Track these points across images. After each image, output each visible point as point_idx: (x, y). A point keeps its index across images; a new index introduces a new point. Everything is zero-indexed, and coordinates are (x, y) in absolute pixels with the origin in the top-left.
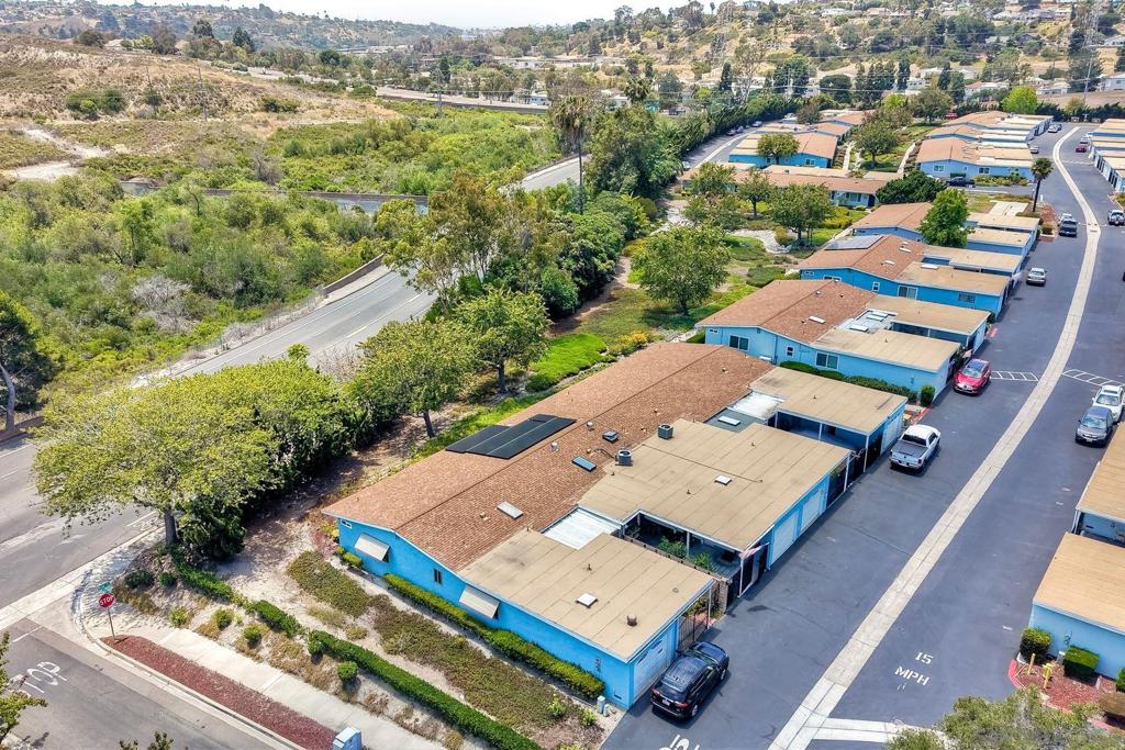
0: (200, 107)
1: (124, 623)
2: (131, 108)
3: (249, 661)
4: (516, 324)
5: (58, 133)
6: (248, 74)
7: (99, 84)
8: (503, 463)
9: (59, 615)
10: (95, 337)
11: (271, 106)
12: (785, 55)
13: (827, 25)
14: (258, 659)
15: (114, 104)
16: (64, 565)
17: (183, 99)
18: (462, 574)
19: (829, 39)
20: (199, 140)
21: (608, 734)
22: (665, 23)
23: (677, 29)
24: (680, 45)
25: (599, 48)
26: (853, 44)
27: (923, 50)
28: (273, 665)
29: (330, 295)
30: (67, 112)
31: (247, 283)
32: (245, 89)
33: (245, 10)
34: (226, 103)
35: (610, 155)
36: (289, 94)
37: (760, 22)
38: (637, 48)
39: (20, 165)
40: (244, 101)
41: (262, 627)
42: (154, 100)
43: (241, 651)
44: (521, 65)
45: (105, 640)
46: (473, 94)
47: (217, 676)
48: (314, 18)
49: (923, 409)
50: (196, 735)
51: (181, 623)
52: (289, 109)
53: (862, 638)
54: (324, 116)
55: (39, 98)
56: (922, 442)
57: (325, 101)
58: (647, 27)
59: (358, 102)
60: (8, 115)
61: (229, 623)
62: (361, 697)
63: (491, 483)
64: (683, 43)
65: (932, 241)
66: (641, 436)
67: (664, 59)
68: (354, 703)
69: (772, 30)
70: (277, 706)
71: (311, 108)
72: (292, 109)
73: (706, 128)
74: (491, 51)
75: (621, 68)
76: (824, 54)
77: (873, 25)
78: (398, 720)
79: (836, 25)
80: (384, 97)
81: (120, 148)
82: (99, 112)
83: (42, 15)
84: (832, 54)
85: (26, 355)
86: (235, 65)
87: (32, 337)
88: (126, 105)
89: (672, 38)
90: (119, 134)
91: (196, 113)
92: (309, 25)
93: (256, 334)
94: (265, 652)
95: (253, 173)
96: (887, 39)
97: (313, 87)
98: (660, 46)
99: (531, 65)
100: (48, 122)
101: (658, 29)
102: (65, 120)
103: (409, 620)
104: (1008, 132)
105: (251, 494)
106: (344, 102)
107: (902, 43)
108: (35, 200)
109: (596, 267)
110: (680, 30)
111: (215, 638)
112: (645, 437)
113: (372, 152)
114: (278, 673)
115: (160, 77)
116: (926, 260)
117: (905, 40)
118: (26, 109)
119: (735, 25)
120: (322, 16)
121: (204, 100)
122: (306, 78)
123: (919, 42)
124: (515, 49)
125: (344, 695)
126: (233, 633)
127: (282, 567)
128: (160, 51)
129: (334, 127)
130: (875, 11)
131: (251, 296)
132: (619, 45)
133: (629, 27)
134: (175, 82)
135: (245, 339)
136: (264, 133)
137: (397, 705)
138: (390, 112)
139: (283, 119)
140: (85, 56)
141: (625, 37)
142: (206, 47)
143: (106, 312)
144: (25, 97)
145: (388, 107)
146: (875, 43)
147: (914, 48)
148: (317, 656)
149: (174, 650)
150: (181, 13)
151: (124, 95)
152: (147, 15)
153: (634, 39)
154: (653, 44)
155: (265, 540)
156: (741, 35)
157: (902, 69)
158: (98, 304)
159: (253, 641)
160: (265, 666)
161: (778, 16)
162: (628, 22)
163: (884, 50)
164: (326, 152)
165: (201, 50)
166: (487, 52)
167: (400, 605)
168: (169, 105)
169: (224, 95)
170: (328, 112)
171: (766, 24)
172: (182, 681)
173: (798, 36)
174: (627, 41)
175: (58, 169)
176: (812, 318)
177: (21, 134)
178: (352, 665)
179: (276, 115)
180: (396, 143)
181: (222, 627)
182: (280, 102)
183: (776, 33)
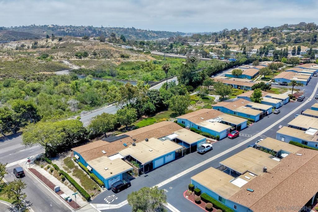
0: (105, 56)
1: (33, 166)
2: (90, 56)
3: (50, 175)
4: (127, 115)
5: (71, 62)
6: (121, 47)
7: (83, 50)
8: (109, 143)
9: (24, 164)
10: (57, 112)
11: (123, 56)
12: (269, 43)
13: (283, 35)
14: (52, 174)
15: (86, 55)
16: (28, 156)
17: (102, 54)
18: (88, 162)
19: (282, 39)
20: (101, 65)
21: (101, 193)
22: (237, 33)
23: (240, 35)
24: (240, 40)
25: (218, 40)
26: (289, 41)
27: (310, 42)
28: (54, 176)
29: (109, 105)
30: (75, 57)
31: (92, 102)
32: (117, 51)
33: (128, 28)
34: (112, 55)
35: (183, 75)
36: (128, 53)
37: (264, 34)
38: (228, 40)
39: (58, 71)
40: (117, 55)
41: (54, 169)
42: (95, 54)
43: (50, 173)
44: (195, 45)
45: (28, 169)
46: (177, 53)
47: (44, 176)
48: (146, 30)
49: (217, 141)
50: (35, 185)
51: (42, 167)
52: (127, 57)
53: (162, 184)
54: (135, 59)
55: (69, 53)
56: (205, 147)
57: (137, 55)
58: (232, 34)
59: (146, 56)
60: (62, 57)
61: (49, 168)
62: (64, 182)
63: (104, 147)
64: (241, 39)
65: (252, 101)
66: (142, 140)
67: (235, 43)
68: (63, 183)
69: (267, 36)
70: (50, 182)
71: (133, 57)
72: (128, 57)
73: (224, 67)
74: (187, 41)
75: (221, 46)
76: (280, 43)
77: (297, 35)
78: (68, 187)
79: (286, 35)
80: (153, 54)
81: (83, 67)
82: (82, 57)
83: (79, 30)
84: (282, 43)
85: (35, 115)
86: (119, 44)
87: (36, 111)
88: (88, 55)
89: (238, 38)
90: (84, 63)
91: (104, 57)
92: (144, 32)
93: (88, 113)
94: (53, 173)
95: (110, 74)
96: (299, 39)
97: (136, 51)
98: (235, 40)
99: (198, 45)
100: (70, 59)
101: (235, 35)
102: (74, 59)
103: (80, 170)
104: (311, 70)
105: (58, 145)
106: (142, 55)
107: (304, 40)
108: (55, 80)
109: (163, 103)
110: (241, 35)
111: (46, 170)
112: (142, 141)
113: (142, 69)
114: (54, 177)
115: (97, 48)
116: (247, 106)
117: (305, 39)
118: (66, 56)
119: (257, 34)
120: (148, 30)
121: (107, 54)
122: (135, 48)
123: (309, 40)
124: (194, 40)
125: (62, 182)
126: (49, 170)
127: (63, 159)
128: (101, 41)
129: (136, 62)
130: (298, 31)
131: (93, 105)
132: (224, 39)
133: (227, 34)
134: (101, 50)
135: (85, 114)
136: (118, 64)
137: (69, 184)
138: (153, 58)
139: (125, 60)
140: (84, 42)
141: (226, 37)
142: (113, 40)
143: (60, 106)
144: (66, 53)
145: (153, 57)
146: (295, 40)
147: (307, 42)
148: (60, 174)
149: (39, 172)
150: (113, 29)
151: (88, 53)
152: (104, 30)
153: (228, 37)
154: (233, 39)
155: (64, 154)
156: (258, 37)
157: (298, 49)
158: (59, 105)
159: (52, 171)
160: (52, 176)
161: (269, 32)
162: (227, 33)
163: (298, 43)
164: (130, 69)
165: (112, 40)
166: (186, 41)
167: (79, 168)
168: (98, 55)
169: (112, 53)
170: (137, 58)
171: (265, 34)
172: (37, 177)
173: (273, 38)
174: (226, 38)
175: (66, 72)
176: (202, 118)
177: (62, 62)
178: (64, 176)
179: (123, 58)
180: (147, 67)
181: (48, 168)
182: (125, 55)
183: (268, 37)
